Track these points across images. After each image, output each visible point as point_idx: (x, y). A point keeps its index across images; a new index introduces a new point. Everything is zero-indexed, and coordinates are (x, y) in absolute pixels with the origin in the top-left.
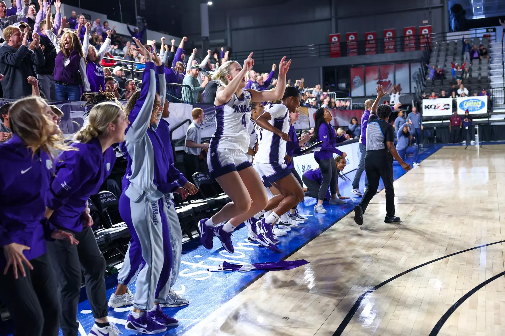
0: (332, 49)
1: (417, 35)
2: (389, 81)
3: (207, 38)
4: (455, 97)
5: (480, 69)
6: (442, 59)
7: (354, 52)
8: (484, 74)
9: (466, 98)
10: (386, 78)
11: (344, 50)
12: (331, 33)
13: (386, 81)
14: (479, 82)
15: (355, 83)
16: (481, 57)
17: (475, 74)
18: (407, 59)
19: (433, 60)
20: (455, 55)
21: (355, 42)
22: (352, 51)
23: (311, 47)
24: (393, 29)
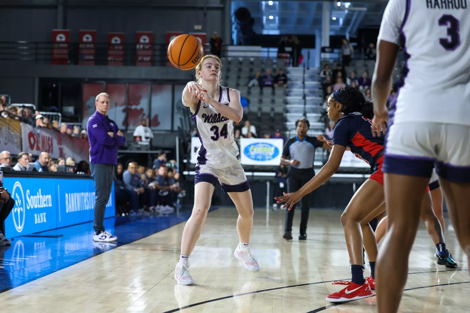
0: (56, 52)
2: (142, 110)
4: (239, 138)
5: (273, 101)
7: (89, 60)
8: (279, 109)
9: (253, 140)
10: (137, 103)
11: (74, 54)
12: (56, 28)
13: (136, 109)
14: (272, 120)
15: (89, 107)
16: (276, 85)
17: (266, 109)
18: (169, 78)
20: (238, 77)
21: (92, 46)
22: (87, 57)
23: (22, 45)
24: (151, 32)
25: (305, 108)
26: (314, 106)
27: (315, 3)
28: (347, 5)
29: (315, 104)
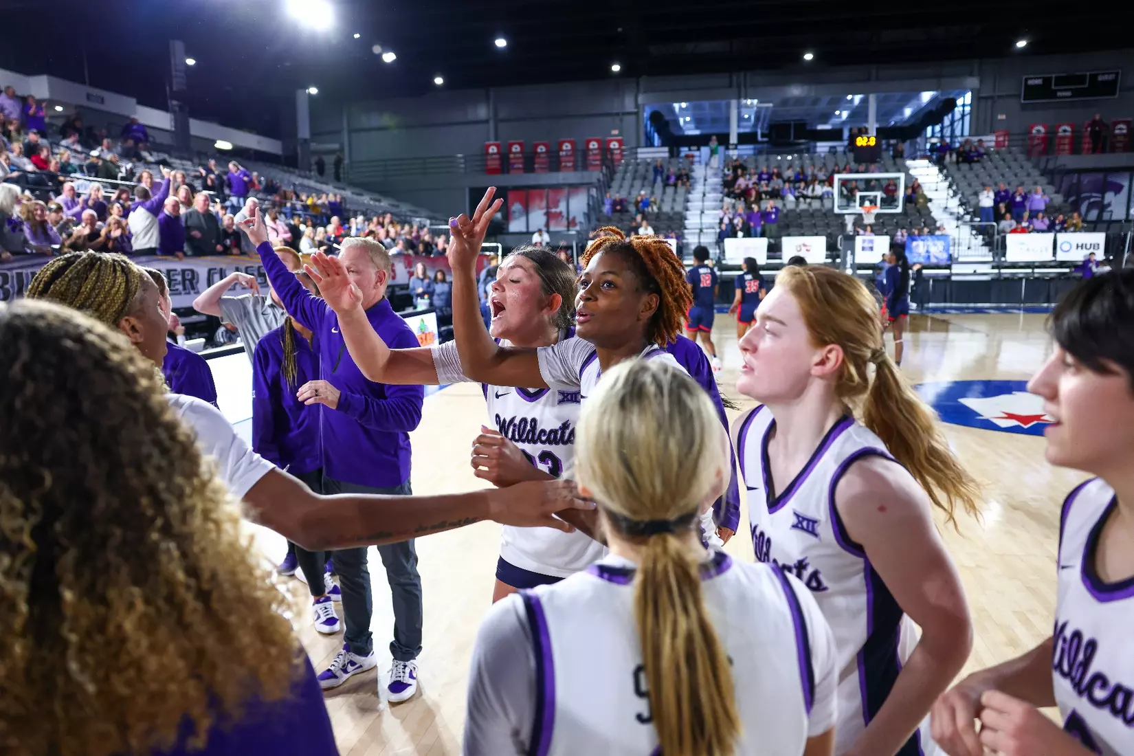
0: (489, 163)
1: (605, 150)
2: (561, 213)
3: (305, 141)
5: (674, 201)
6: (627, 184)
7: (519, 169)
8: (678, 208)
10: (556, 206)
11: (505, 164)
12: (488, 141)
13: (556, 212)
14: (670, 218)
15: (514, 212)
16: (679, 184)
17: (666, 208)
18: (585, 181)
19: (615, 184)
20: (645, 178)
21: (520, 155)
22: (516, 166)
23: (460, 158)
24: (572, 139)
25: (703, 206)
26: (714, 203)
27: (724, 102)
28: (755, 101)
29: (716, 201)
